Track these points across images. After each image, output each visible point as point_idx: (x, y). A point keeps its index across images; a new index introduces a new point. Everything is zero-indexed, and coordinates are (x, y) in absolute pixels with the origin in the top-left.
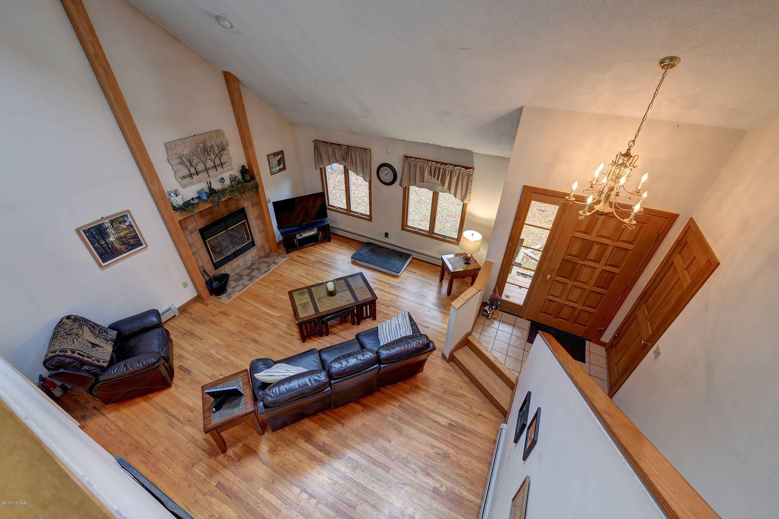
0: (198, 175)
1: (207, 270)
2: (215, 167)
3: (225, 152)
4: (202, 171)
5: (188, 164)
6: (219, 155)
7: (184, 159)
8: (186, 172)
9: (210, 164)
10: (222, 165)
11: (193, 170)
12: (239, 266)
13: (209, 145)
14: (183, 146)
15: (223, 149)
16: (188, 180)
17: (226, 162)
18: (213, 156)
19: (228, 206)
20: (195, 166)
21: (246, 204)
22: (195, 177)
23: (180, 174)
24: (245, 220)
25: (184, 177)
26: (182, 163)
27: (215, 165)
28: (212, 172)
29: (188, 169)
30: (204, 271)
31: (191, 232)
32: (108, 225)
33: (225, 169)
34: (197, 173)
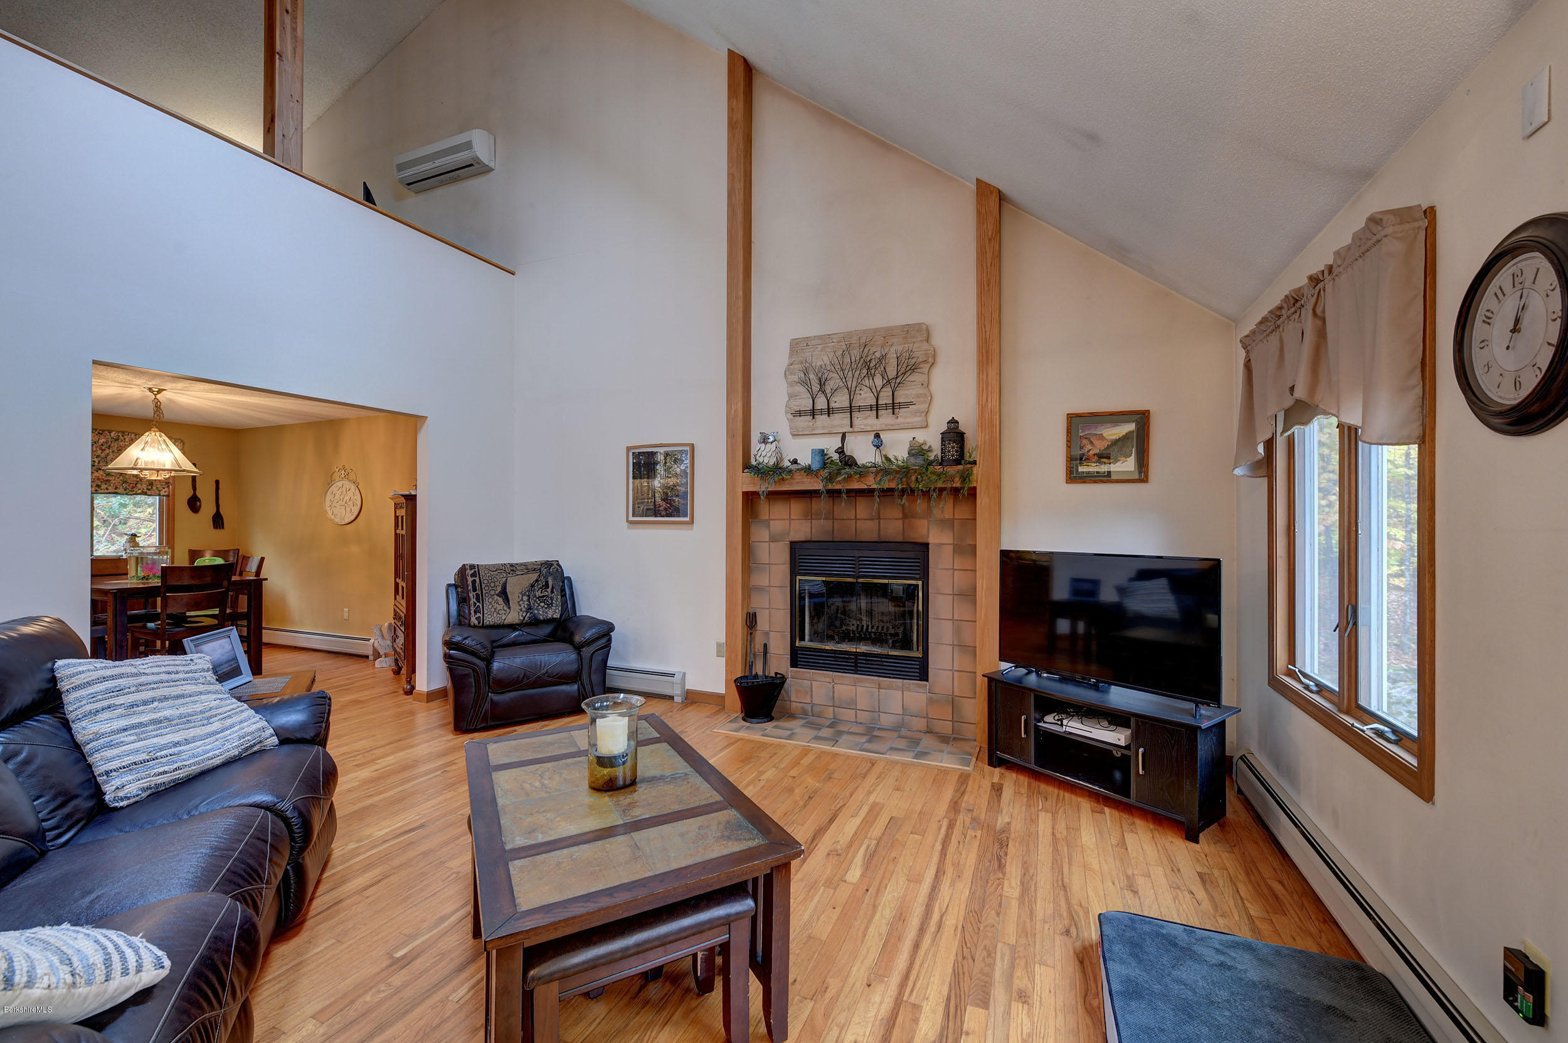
0: (829, 416)
1: (772, 649)
2: (877, 408)
3: (915, 377)
4: (841, 410)
5: (816, 387)
6: (894, 383)
7: (812, 376)
8: (807, 404)
9: (865, 397)
10: (894, 407)
11: (821, 403)
12: (851, 704)
13: (878, 355)
14: (820, 347)
15: (913, 369)
16: (805, 421)
17: (911, 403)
18: (879, 381)
19: (879, 518)
20: (829, 395)
21: (939, 539)
22: (822, 419)
23: (797, 405)
24: (920, 583)
25: (799, 413)
26: (805, 383)
27: (877, 404)
28: (866, 418)
29: (812, 398)
30: (765, 646)
31: (773, 539)
32: (660, 458)
33: (900, 420)
34: (829, 411)
